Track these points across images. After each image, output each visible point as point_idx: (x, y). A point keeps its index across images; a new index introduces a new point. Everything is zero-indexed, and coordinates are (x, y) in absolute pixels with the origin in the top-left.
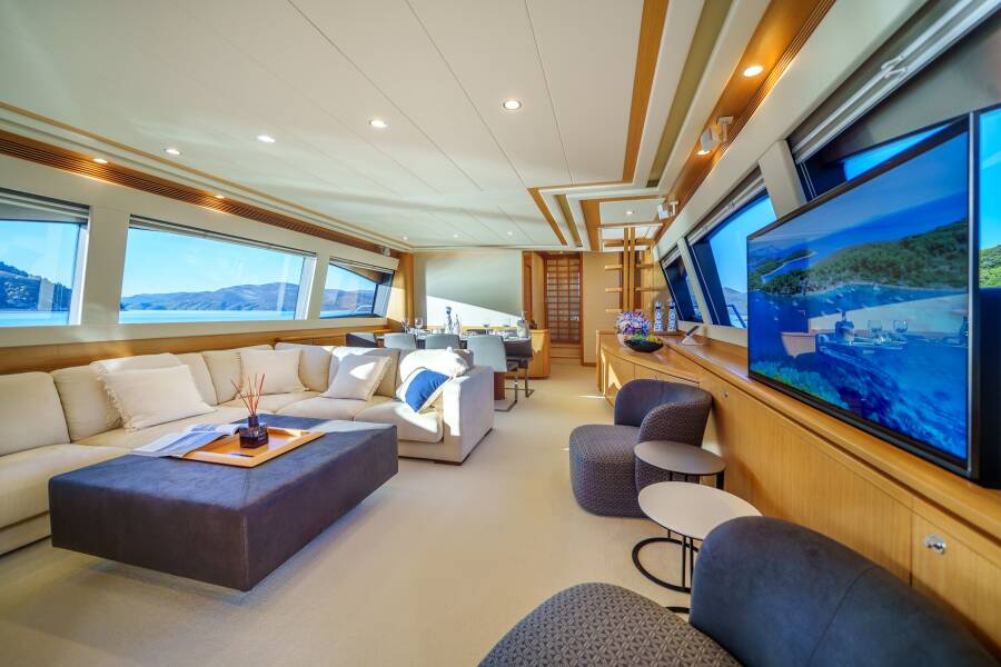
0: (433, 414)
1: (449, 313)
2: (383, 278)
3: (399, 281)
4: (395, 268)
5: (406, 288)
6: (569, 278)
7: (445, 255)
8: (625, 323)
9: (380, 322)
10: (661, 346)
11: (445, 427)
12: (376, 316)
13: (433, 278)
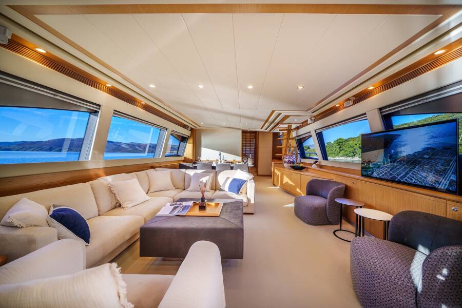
0: (244, 195)
1: (220, 155)
2: (183, 139)
3: (191, 140)
4: (189, 135)
5: (193, 144)
6: (250, 141)
7: (210, 130)
8: (288, 159)
9: (181, 158)
10: (305, 168)
11: (249, 200)
12: (179, 156)
13: (205, 140)
